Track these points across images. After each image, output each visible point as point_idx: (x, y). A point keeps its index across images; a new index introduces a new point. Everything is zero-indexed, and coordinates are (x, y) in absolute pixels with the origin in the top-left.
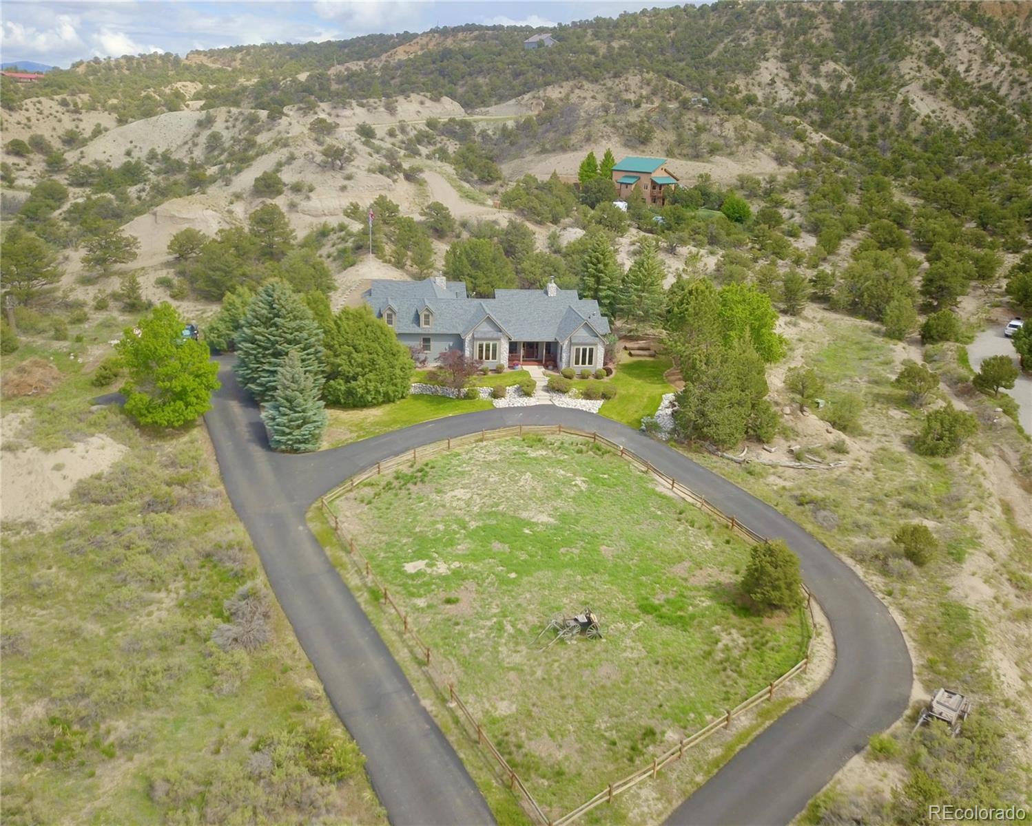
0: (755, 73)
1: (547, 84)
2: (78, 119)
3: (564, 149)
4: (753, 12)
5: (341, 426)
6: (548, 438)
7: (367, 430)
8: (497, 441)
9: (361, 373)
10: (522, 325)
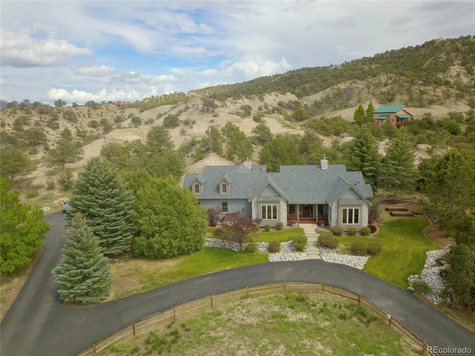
0: (448, 72)
1: (339, 82)
2: (123, 112)
3: (346, 107)
4: (444, 45)
5: (137, 276)
6: (311, 298)
7: (154, 282)
8: (261, 299)
9: (158, 231)
10: (298, 191)
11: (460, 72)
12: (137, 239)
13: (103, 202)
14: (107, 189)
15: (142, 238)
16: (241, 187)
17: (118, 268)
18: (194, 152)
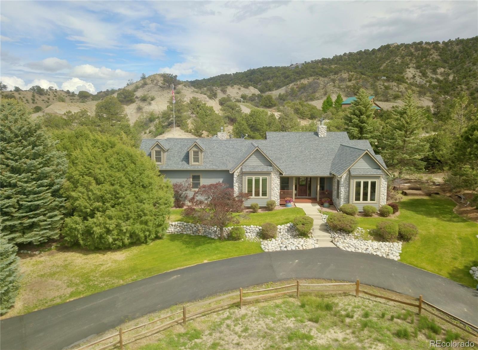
0: (404, 73)
3: (312, 99)
4: (398, 49)
5: (65, 275)
6: (340, 305)
7: (91, 283)
8: (263, 308)
9: (101, 209)
10: (293, 162)
11: (415, 74)
12: (68, 220)
13: (17, 164)
14: (25, 147)
15: (76, 218)
16: (219, 156)
17: (37, 264)
18: (153, 128)
